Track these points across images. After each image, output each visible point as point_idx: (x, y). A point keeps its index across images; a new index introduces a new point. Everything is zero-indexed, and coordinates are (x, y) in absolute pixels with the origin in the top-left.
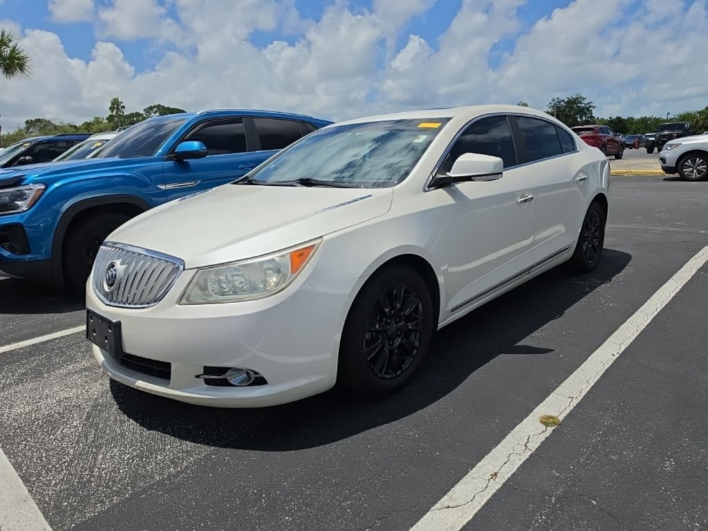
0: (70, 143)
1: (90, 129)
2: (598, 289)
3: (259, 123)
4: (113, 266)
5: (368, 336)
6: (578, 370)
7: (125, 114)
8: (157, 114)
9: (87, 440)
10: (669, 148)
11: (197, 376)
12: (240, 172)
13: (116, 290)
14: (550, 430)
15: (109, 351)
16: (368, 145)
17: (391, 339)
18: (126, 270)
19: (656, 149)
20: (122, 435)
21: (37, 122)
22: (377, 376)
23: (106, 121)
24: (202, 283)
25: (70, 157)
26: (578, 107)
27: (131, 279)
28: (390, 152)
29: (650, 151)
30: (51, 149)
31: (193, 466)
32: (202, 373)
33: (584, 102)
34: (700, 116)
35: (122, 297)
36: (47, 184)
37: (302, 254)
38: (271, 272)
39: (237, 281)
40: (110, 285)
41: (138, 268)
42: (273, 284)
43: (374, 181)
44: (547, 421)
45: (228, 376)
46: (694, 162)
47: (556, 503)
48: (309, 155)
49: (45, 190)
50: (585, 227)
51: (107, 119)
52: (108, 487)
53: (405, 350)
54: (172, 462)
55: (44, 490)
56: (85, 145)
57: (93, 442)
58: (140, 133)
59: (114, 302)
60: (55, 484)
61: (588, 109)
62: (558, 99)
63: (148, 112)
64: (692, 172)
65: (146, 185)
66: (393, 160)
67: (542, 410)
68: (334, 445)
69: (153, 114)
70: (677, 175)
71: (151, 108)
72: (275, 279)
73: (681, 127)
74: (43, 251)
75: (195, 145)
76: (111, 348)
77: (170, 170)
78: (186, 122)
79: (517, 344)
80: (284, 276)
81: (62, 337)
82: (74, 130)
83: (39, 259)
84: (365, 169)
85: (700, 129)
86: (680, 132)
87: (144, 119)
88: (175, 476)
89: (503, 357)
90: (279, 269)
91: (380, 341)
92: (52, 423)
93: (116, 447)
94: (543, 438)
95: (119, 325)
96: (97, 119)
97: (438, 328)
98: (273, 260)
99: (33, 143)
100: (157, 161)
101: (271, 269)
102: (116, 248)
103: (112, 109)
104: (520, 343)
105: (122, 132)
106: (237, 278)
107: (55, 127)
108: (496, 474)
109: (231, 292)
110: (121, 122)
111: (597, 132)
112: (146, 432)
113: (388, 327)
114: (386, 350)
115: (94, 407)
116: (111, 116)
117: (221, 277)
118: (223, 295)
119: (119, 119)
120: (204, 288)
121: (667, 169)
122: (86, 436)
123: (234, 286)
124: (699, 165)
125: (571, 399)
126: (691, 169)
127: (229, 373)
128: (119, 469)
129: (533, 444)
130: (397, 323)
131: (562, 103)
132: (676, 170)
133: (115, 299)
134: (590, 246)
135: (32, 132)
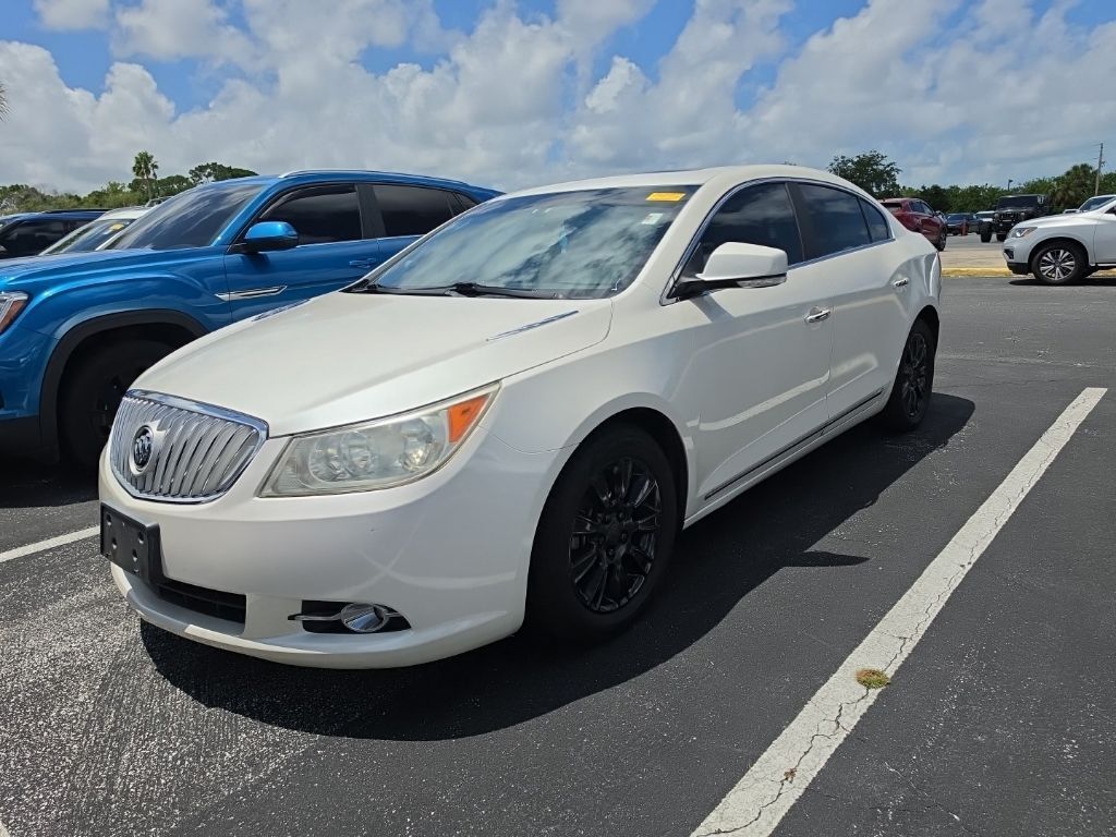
0: (70, 225)
1: (102, 202)
2: (928, 457)
3: (382, 193)
4: (145, 432)
5: (574, 543)
6: (909, 592)
7: (158, 179)
8: (212, 178)
9: (101, 728)
10: (1018, 235)
11: (292, 618)
12: (353, 273)
13: (150, 472)
14: (874, 693)
15: (141, 575)
16: (557, 231)
17: (612, 546)
18: (168, 437)
19: (994, 236)
20: (164, 718)
21: (14, 190)
22: (588, 608)
23: (127, 190)
24: (298, 460)
25: (70, 247)
26: (873, 170)
27: (177, 453)
28: (595, 243)
29: (986, 239)
30: (37, 234)
31: (286, 768)
32: (300, 612)
33: (882, 162)
34: (1058, 185)
35: (162, 483)
36: (31, 292)
37: (468, 410)
38: (415, 440)
39: (358, 455)
40: (141, 464)
41: (189, 435)
42: (418, 460)
43: (570, 287)
44: (867, 679)
45: (343, 616)
46: (1056, 255)
47: (895, 820)
48: (463, 246)
49: (27, 302)
50: (906, 359)
51: (130, 186)
52: (139, 810)
53: (633, 564)
54: (251, 763)
55: (29, 819)
56: (95, 228)
57: (113, 730)
58: (184, 208)
59: (148, 492)
60: (47, 807)
61: (888, 173)
62: (843, 157)
63: (196, 175)
64: (1054, 271)
65: (197, 294)
66: (600, 255)
67: (858, 660)
68: (521, 728)
69: (204, 178)
70: (1031, 276)
71: (202, 169)
72: (421, 453)
73: (1031, 201)
74: (25, 403)
75: (279, 228)
76: (142, 571)
77: (236, 269)
78: (263, 190)
79: (808, 550)
80: (438, 449)
81: (59, 548)
82: (76, 203)
83: (18, 416)
84: (556, 268)
85: (1059, 204)
86: (1030, 209)
87: (191, 186)
88: (256, 787)
89: (787, 572)
90: (430, 435)
91: (594, 551)
92: (41, 698)
93: (152, 738)
94: (863, 707)
95: (156, 531)
96: (114, 186)
97: (684, 527)
98: (418, 421)
99: (7, 224)
100: (216, 254)
101: (414, 435)
102: (150, 400)
103: (137, 169)
104: (814, 548)
105: (156, 206)
106: (357, 450)
107: (45, 199)
108: (792, 773)
109: (348, 475)
110: (152, 190)
111: (906, 209)
112: (204, 711)
113: (607, 526)
114: (604, 565)
115: (115, 667)
116: (136, 181)
117: (330, 451)
118: (334, 480)
119: (148, 186)
120: (301, 469)
121: (1016, 268)
122: (101, 721)
123: (352, 465)
124: (1064, 261)
125: (902, 642)
126: (1052, 267)
127: (344, 611)
128: (159, 778)
129: (848, 718)
130: (620, 520)
131: (850, 164)
132: (1030, 269)
133: (148, 487)
134: (912, 389)
135: (5, 207)
